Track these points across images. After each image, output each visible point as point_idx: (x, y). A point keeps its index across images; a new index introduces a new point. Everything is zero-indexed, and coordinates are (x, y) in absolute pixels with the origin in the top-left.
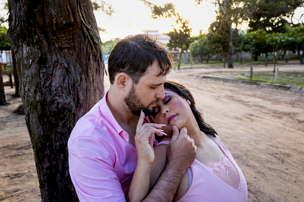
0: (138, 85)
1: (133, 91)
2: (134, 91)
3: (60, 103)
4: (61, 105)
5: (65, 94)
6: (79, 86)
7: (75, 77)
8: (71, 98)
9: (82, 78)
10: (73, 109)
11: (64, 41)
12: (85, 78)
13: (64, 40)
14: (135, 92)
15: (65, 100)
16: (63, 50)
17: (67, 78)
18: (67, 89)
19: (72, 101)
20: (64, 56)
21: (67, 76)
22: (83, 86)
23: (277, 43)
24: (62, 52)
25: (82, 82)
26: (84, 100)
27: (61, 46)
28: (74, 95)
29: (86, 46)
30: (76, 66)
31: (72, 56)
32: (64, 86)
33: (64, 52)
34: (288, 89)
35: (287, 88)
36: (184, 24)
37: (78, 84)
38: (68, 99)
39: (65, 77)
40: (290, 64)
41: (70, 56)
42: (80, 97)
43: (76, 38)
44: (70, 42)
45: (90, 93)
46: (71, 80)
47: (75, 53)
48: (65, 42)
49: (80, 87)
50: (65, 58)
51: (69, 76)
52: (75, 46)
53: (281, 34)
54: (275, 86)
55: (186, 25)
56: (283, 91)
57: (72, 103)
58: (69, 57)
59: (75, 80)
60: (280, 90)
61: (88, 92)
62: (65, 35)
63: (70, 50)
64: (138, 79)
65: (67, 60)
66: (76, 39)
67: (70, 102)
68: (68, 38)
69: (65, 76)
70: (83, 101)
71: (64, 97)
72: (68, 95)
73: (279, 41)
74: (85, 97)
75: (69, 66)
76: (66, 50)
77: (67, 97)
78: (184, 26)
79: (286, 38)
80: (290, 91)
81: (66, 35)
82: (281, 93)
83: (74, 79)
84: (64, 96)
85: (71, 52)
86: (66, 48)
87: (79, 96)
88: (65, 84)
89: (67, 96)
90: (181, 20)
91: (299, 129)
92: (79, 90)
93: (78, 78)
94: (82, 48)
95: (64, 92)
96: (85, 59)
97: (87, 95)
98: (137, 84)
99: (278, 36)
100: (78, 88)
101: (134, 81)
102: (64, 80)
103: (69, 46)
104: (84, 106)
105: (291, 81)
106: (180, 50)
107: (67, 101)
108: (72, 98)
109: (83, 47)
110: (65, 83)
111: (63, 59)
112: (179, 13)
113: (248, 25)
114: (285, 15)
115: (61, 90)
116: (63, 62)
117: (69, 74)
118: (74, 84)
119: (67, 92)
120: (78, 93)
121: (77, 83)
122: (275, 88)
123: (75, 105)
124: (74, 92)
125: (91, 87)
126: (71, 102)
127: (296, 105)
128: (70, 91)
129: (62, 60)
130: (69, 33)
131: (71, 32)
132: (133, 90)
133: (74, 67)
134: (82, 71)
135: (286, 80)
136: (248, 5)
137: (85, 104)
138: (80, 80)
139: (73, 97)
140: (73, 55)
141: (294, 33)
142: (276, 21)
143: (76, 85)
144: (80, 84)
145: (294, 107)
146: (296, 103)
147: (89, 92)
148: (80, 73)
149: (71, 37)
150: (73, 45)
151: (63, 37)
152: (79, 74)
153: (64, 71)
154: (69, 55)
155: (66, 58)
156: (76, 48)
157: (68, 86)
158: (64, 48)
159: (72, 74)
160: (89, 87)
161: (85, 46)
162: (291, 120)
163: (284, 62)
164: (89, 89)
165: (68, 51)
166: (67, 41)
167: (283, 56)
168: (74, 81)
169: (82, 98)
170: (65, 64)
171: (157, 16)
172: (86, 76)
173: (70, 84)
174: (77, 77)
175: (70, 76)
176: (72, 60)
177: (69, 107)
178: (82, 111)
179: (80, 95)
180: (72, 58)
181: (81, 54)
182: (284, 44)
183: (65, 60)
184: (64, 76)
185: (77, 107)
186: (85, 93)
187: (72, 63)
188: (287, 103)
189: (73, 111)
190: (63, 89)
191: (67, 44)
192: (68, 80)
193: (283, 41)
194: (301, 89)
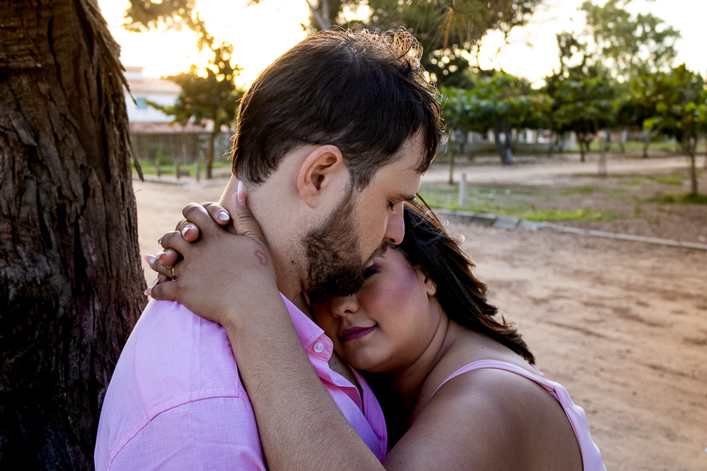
0: (366, 190)
1: (345, 210)
2: (350, 210)
3: (12, 281)
4: (18, 291)
5: (27, 248)
6: (82, 214)
7: (63, 180)
8: (54, 260)
9: (92, 187)
10: (61, 303)
11: (18, 45)
12: (102, 185)
13: (20, 41)
14: (353, 213)
15: (30, 270)
16: (14, 78)
17: (32, 185)
18: (35, 226)
19: (56, 270)
20: (17, 101)
21: (32, 178)
22: (96, 214)
23: (454, 111)
24: (9, 85)
25: (90, 201)
26: (102, 265)
27: (7, 62)
28: (62, 247)
29: (96, 70)
30: (64, 139)
31: (46, 105)
32: (23, 215)
33: (14, 86)
34: (491, 223)
35: (489, 223)
36: (218, 52)
37: (77, 206)
38: (40, 265)
39: (25, 182)
40: (480, 165)
41: (41, 103)
42: (88, 254)
43: (62, 36)
44: (38, 48)
45: (120, 239)
46: (49, 193)
47: (58, 93)
48: (22, 47)
49: (86, 219)
50: (18, 109)
51: (40, 177)
52: (58, 66)
53: (461, 91)
55: (225, 56)
56: (481, 229)
57: (58, 281)
58: (35, 105)
59: (66, 192)
60: (473, 227)
61: (112, 236)
62: (22, 21)
63: (41, 81)
64: (370, 173)
65: (29, 119)
66: (64, 39)
67: (48, 276)
68: (33, 33)
69: (26, 177)
70: (99, 269)
71: (25, 259)
72: (38, 252)
73: (458, 108)
74: (104, 256)
75: (37, 138)
76: (25, 81)
77: (37, 256)
78: (218, 60)
79: (474, 100)
80: (497, 228)
81: (25, 22)
82: (477, 235)
83: (60, 189)
84: (23, 255)
85: (44, 87)
86: (28, 71)
87: (85, 251)
88: (25, 211)
89: (34, 253)
90: (210, 42)
91: (539, 320)
92: (81, 230)
93: (73, 187)
94: (82, 74)
95: (23, 239)
96: (93, 117)
97: (108, 247)
98: (364, 187)
99: (455, 95)
100: (80, 222)
101: (357, 178)
102: (21, 191)
103: (39, 65)
104: (102, 290)
105: (492, 204)
106: (210, 126)
107: (39, 274)
108: (58, 261)
109: (86, 73)
110: (26, 204)
111: (12, 111)
112: (203, 22)
114: (461, 47)
115: (11, 233)
116: (15, 123)
117: (38, 169)
118: (61, 208)
119: (34, 238)
120: (78, 242)
121: (71, 202)
122: (463, 223)
123: (69, 286)
124: (62, 238)
125: (120, 217)
126: (51, 275)
127: (517, 263)
128: (48, 234)
129: (7, 116)
130: (39, 17)
131: (45, 14)
132: (346, 207)
133: (57, 143)
134: (89, 157)
135: (482, 202)
136: (379, 15)
137: (104, 281)
138: (80, 191)
139: (61, 258)
140: (52, 99)
141: (489, 91)
142: (446, 60)
143: (68, 210)
144: (83, 208)
145: (515, 267)
146: (517, 256)
147: (117, 235)
148: (82, 167)
149: (44, 32)
150: (51, 60)
151: (14, 29)
152: (76, 171)
153: (18, 158)
154: (37, 100)
155: (24, 109)
156: (63, 75)
157: (36, 216)
158: (20, 69)
159: (51, 169)
160: (114, 216)
161: (93, 68)
162: (515, 298)
163: (465, 159)
164: (117, 225)
165: (34, 83)
166: (31, 46)
167: (462, 146)
168: (61, 196)
169: (94, 258)
170: (22, 132)
171: (138, 25)
172: (104, 178)
173: (47, 209)
174: (70, 182)
175: (44, 177)
176: (49, 117)
177: (44, 294)
178: (97, 307)
179: (86, 247)
180: (48, 112)
181: (81, 96)
182: (471, 114)
183: (22, 119)
184: (19, 177)
185: (76, 293)
186: (104, 239)
187: (48, 129)
188: (496, 258)
189: (61, 311)
190: (19, 228)
191: (30, 58)
192: (38, 191)
193: (468, 107)
194: (519, 223)
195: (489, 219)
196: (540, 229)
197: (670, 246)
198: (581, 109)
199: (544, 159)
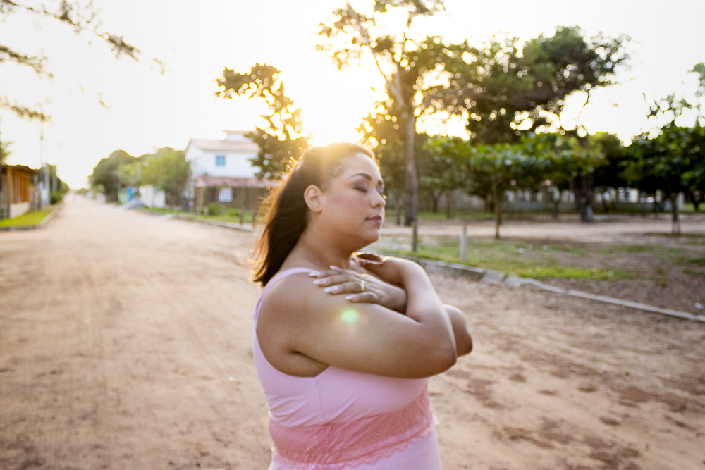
34: (478, 277)
35: (476, 277)
54: (456, 270)
73: (498, 163)
113: (467, 127)
163: (548, 217)
182: (513, 169)
193: (508, 162)
194: (505, 278)
195: (477, 273)
196: (523, 286)
197: (646, 312)
198: (652, 166)
199: (638, 218)
